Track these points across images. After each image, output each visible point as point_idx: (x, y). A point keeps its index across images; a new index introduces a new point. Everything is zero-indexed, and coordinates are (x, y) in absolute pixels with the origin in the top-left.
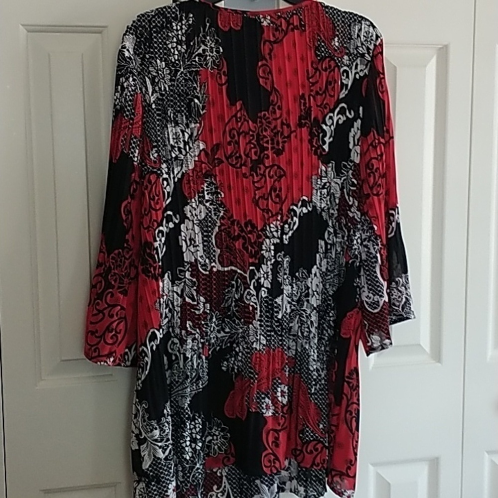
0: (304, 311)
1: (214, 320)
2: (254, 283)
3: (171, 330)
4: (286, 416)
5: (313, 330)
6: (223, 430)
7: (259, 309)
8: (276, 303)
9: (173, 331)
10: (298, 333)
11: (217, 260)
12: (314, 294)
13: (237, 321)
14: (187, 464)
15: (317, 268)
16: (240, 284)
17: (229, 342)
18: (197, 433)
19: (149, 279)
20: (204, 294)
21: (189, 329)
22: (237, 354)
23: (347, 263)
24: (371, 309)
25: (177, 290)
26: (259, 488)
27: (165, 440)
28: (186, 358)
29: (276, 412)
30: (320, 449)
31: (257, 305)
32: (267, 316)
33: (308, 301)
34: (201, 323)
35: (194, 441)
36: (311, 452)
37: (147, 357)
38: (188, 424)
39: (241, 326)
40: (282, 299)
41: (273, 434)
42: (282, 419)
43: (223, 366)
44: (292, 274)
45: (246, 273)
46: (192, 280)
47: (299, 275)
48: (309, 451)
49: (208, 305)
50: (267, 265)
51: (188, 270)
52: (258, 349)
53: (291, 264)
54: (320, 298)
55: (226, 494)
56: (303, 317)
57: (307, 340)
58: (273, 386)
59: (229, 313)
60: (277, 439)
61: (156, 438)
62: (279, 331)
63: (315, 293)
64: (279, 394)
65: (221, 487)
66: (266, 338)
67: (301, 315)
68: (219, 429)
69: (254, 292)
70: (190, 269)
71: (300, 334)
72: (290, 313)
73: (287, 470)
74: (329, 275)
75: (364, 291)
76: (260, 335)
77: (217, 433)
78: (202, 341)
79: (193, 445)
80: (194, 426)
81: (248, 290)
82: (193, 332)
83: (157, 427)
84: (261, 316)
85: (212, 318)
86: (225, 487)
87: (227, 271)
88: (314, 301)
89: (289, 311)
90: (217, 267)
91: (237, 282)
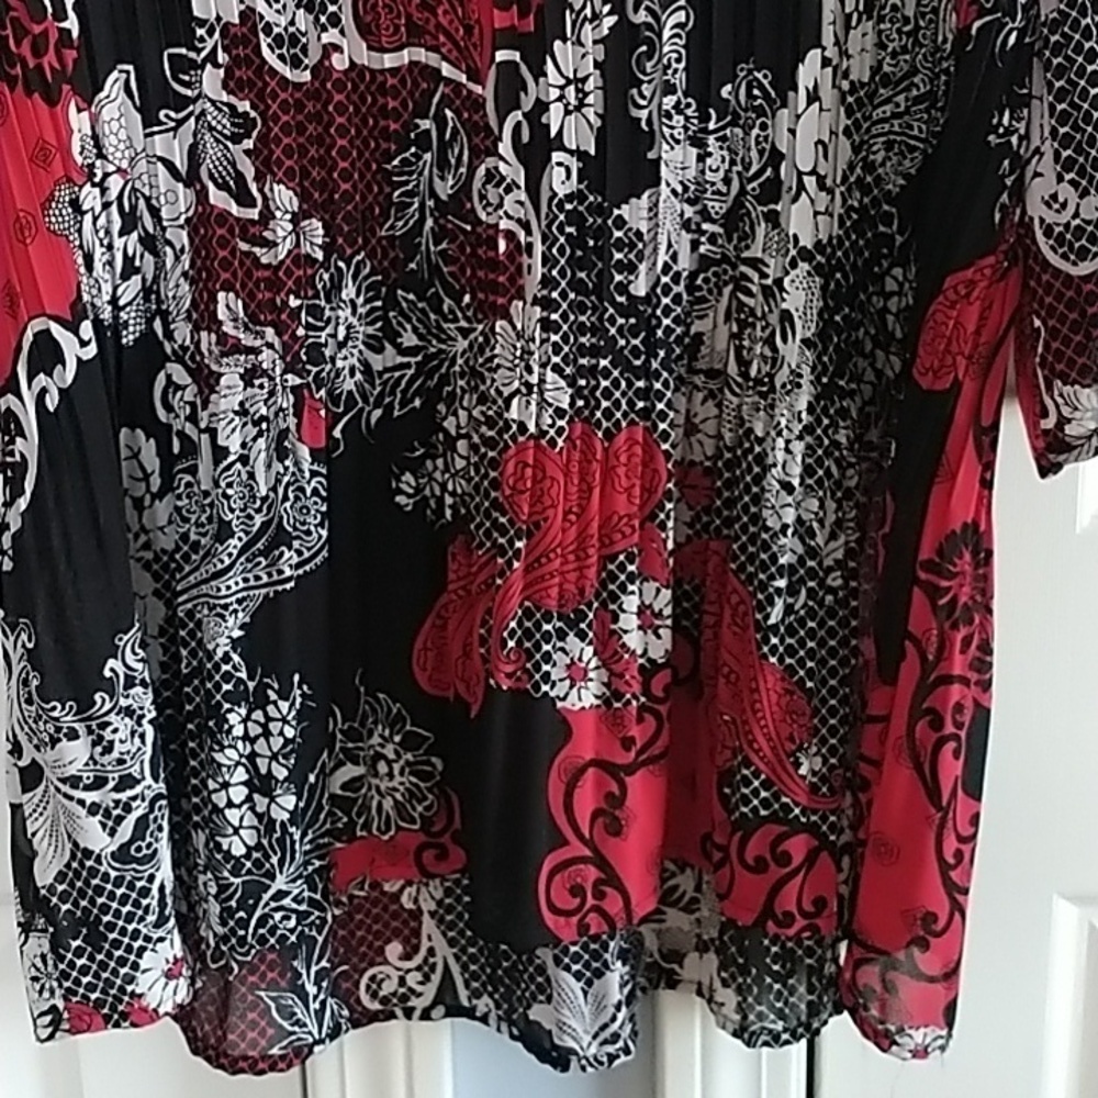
0: (755, 263)
1: (349, 292)
2: (517, 127)
3: (158, 325)
4: (663, 709)
5: (791, 352)
6: (409, 743)
7: (539, 249)
8: (620, 222)
9: (169, 335)
10: (726, 365)
11: (347, 19)
12: (801, 187)
13: (447, 303)
14: (235, 873)
15: (826, 62)
16: (455, 131)
17: (417, 393)
18: (274, 757)
19: (12, 90)
20: (290, 173)
21: (228, 328)
22: (451, 443)
23: (962, 33)
24: (1065, 257)
25: (170, 149)
26: (548, 980)
27: (111, 784)
28: (220, 453)
29: (611, 695)
30: (797, 860)
31: (529, 232)
32: (576, 285)
33: (773, 219)
34: (285, 303)
35: (261, 784)
36: (760, 866)
37: (24, 437)
38: (233, 718)
39: (463, 324)
40: (653, 207)
41: (599, 784)
42: (640, 720)
43: (400, 492)
44: (702, 89)
45: (481, 82)
46: (232, 107)
47: (736, 91)
48: (750, 861)
49: (316, 227)
50: (579, 43)
51: (212, 58)
52: (532, 428)
53: (698, 42)
54: (838, 209)
55: (436, 978)
56: (750, 294)
57: (763, 396)
58: (603, 584)
59: (413, 266)
60: (617, 801)
61: (72, 771)
62: (635, 352)
63: (810, 182)
64: (629, 621)
65: (416, 949)
66: (572, 382)
67: (740, 283)
68: (397, 739)
69: (513, 170)
70: (222, 57)
71: (733, 369)
72: (693, 276)
73: (688, 909)
74: (888, 101)
75: (1037, 175)
76: (543, 366)
77: (389, 751)
78: (293, 380)
79: (261, 802)
80: (265, 727)
81: (490, 162)
82: (247, 340)
83: (80, 728)
84: (547, 282)
85: (336, 286)
86: (431, 952)
87: (394, 71)
88: (803, 221)
89: (685, 263)
90: (351, 50)
91: (441, 122)
